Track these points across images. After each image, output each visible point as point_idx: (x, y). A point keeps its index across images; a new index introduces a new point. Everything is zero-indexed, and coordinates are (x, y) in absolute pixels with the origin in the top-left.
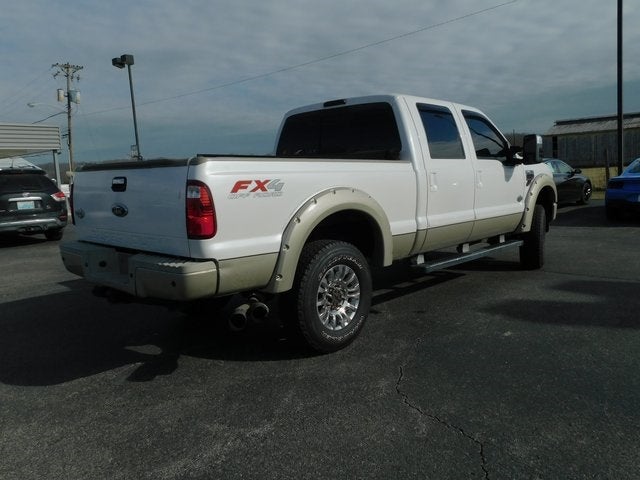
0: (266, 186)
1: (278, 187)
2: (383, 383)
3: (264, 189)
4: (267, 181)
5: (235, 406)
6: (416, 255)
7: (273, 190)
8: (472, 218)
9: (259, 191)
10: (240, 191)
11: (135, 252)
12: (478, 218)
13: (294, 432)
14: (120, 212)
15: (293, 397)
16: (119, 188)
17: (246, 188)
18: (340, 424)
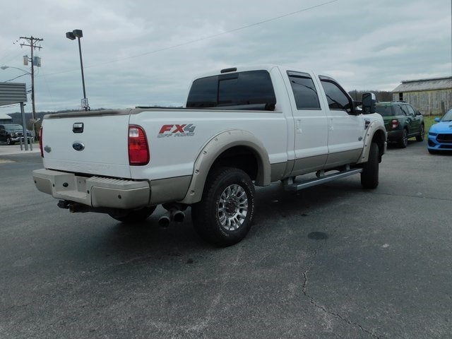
0: (183, 128)
1: (191, 129)
2: (292, 287)
3: (182, 131)
4: (184, 125)
5: (174, 306)
6: (287, 178)
7: (188, 132)
8: (327, 152)
9: (178, 132)
10: (165, 132)
11: (89, 176)
12: (331, 152)
13: (224, 329)
14: (78, 147)
15: (221, 299)
16: (78, 130)
17: (169, 130)
18: (261, 321)
